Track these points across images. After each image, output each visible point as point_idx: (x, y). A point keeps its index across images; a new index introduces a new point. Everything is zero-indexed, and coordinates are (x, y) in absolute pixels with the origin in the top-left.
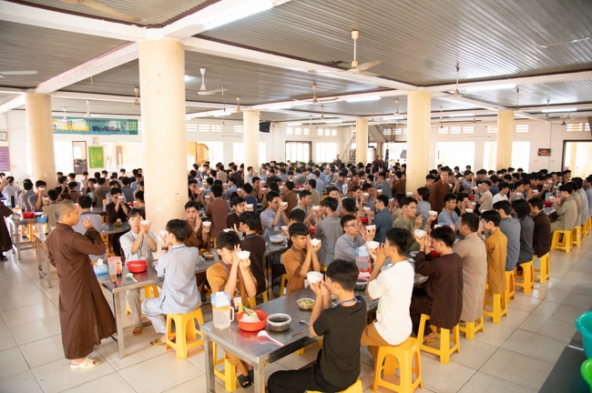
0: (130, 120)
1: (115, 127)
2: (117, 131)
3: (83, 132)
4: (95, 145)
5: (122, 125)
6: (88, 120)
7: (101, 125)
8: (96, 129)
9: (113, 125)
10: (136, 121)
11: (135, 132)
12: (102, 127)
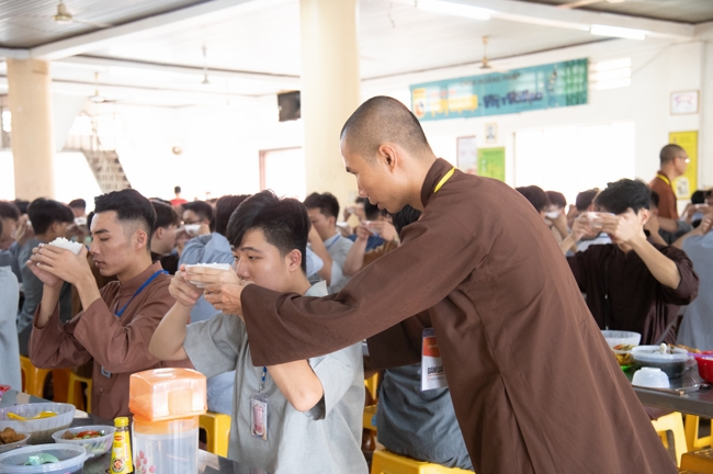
0: (568, 64)
1: (531, 88)
2: (533, 101)
3: (467, 114)
4: (491, 145)
5: (547, 82)
6: (475, 82)
7: (500, 90)
8: (490, 101)
9: (527, 85)
10: (584, 63)
11: (578, 99)
12: (503, 94)
